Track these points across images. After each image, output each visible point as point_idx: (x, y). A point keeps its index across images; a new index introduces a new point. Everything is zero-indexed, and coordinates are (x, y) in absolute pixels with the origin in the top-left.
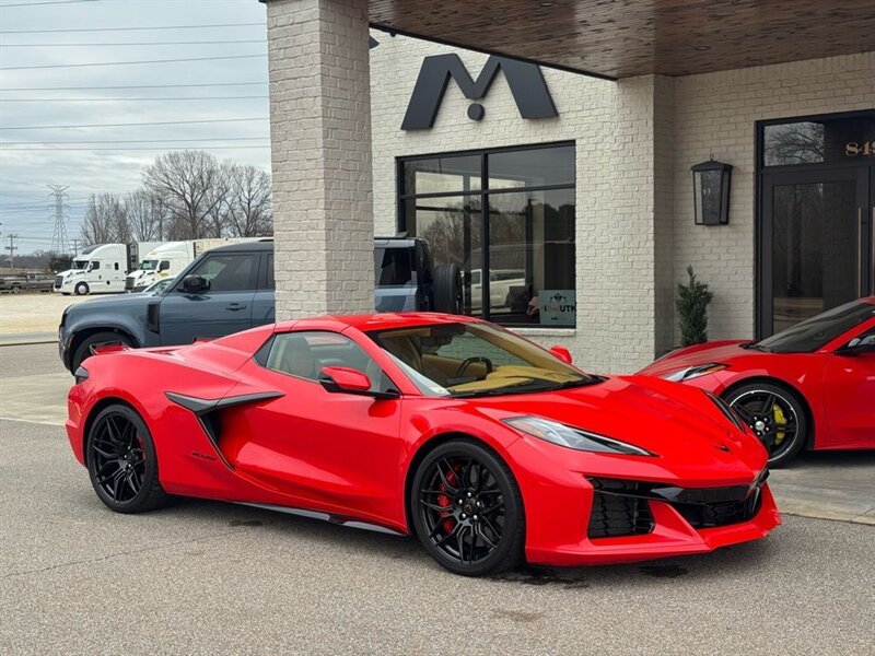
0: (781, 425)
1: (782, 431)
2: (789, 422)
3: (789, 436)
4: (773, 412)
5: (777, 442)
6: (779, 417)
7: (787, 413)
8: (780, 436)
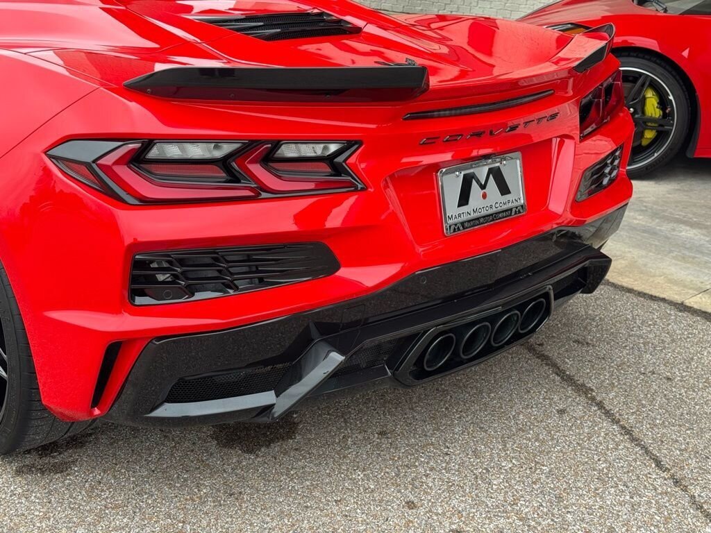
0: (652, 120)
1: (652, 128)
2: (665, 115)
3: (661, 136)
4: (644, 99)
5: (645, 143)
6: (652, 107)
7: (663, 103)
8: (649, 135)
